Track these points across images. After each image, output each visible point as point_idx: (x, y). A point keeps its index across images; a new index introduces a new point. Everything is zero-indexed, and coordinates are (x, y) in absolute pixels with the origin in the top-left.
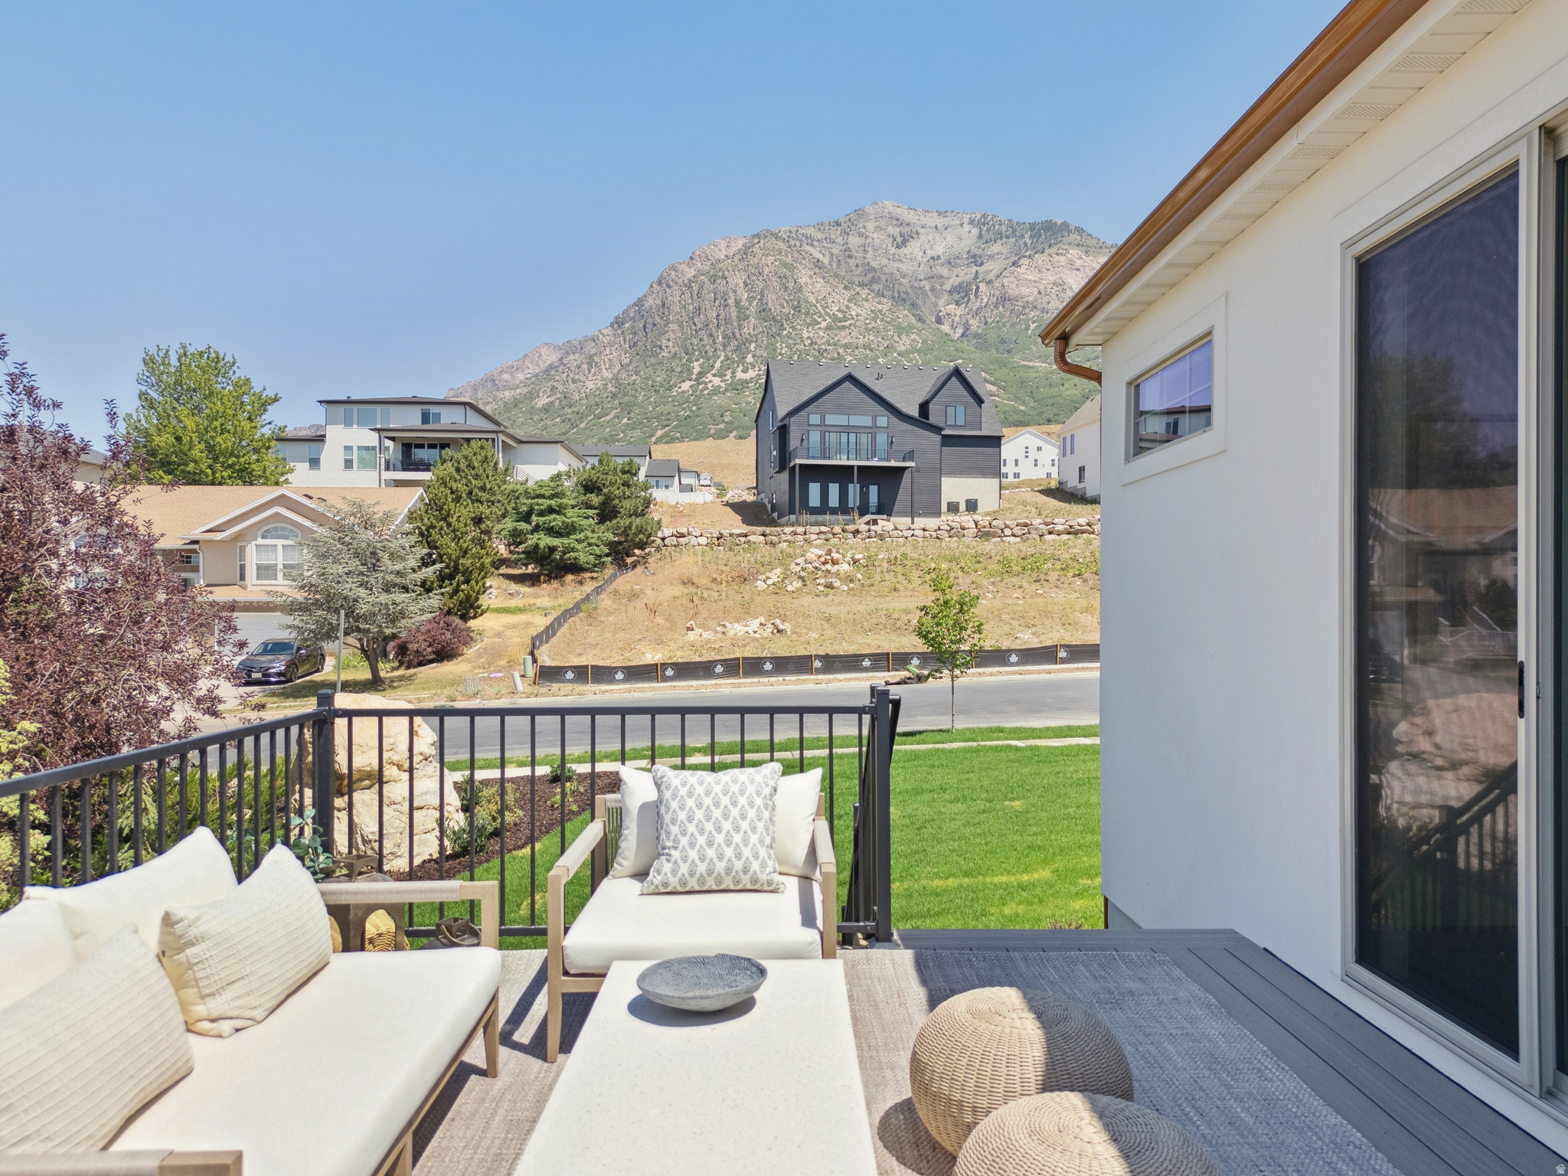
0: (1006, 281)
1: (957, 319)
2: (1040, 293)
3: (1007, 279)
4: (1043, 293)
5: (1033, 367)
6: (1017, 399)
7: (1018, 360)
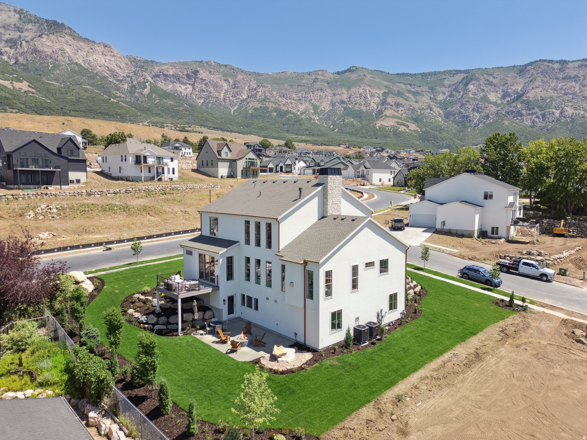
0: (36, 43)
1: (11, 55)
2: (53, 52)
3: (37, 43)
4: (55, 52)
5: (53, 84)
6: (46, 97)
7: (44, 79)
